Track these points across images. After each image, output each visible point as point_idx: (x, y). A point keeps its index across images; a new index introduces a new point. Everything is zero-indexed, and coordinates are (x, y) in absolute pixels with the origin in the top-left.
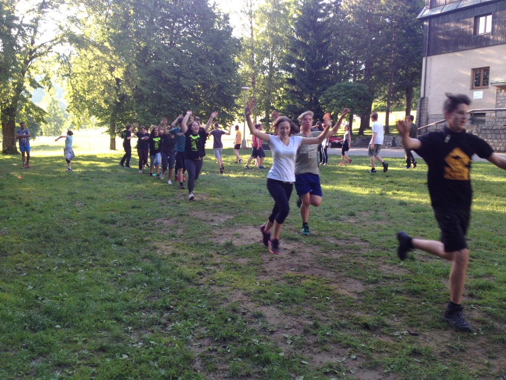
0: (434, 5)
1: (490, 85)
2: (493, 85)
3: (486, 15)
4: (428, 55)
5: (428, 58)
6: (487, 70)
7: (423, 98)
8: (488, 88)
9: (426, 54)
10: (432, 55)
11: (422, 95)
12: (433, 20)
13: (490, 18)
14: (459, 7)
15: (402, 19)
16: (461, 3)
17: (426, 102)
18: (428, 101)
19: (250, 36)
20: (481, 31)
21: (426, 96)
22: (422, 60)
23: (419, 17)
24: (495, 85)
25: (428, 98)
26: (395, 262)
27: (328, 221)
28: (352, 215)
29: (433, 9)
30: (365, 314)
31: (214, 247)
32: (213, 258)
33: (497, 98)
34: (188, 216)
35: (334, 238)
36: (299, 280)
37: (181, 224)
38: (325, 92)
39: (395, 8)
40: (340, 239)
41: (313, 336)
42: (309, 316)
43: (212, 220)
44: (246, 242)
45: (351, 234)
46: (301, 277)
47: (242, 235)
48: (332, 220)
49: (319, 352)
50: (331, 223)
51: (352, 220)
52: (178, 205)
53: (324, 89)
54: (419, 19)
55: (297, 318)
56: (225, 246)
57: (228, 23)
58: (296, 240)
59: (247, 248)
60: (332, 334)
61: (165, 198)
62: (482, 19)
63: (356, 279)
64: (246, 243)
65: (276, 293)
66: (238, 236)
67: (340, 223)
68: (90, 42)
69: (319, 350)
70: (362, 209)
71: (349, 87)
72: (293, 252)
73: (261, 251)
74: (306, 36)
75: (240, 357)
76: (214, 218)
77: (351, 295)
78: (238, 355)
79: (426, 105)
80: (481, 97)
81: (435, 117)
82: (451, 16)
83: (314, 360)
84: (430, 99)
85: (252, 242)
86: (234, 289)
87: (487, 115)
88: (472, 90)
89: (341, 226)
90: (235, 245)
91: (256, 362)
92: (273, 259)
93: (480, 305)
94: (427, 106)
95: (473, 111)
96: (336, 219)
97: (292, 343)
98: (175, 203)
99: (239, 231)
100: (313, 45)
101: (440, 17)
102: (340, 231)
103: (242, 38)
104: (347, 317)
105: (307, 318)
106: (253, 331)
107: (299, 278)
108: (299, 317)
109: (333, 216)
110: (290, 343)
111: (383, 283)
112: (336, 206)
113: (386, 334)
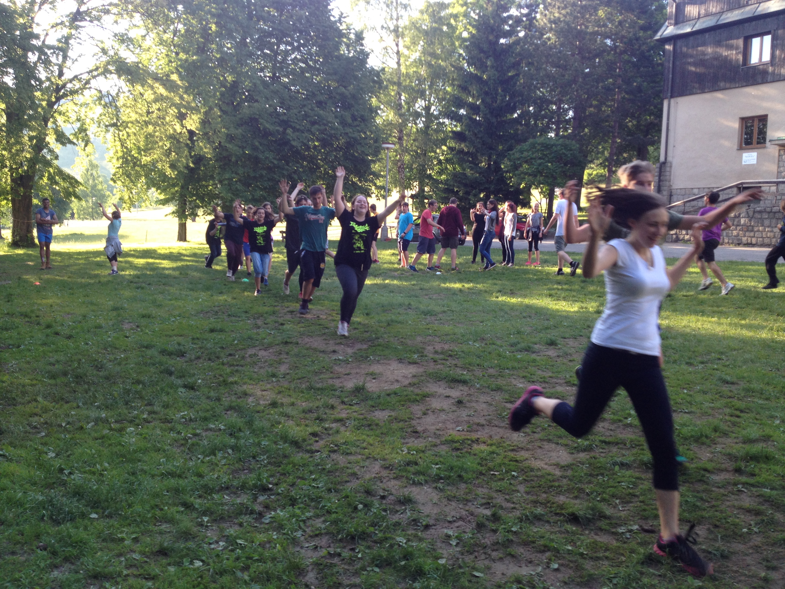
0: (681, 19)
1: (768, 144)
2: (773, 143)
3: (761, 35)
4: (672, 97)
5: (672, 101)
6: (763, 119)
7: (664, 163)
8: (765, 147)
9: (669, 94)
10: (677, 96)
11: (662, 159)
12: (679, 43)
13: (768, 39)
14: (720, 22)
15: (630, 40)
16: (723, 17)
17: (668, 169)
18: (671, 167)
19: (395, 66)
20: (754, 59)
21: (669, 159)
22: (662, 104)
23: (657, 37)
24: (777, 142)
25: (671, 163)
26: (619, 418)
27: (515, 354)
28: (552, 343)
29: (679, 26)
30: (572, 498)
31: (337, 393)
32: (336, 410)
33: (778, 164)
34: (297, 344)
35: (523, 380)
36: (469, 445)
37: (285, 356)
38: (511, 152)
39: (620, 23)
40: (533, 382)
41: (492, 534)
42: (484, 501)
43: (334, 352)
44: (386, 385)
45: (550, 374)
46: (473, 441)
47: (381, 374)
48: (521, 351)
49: (501, 559)
50: (519, 356)
51: (552, 352)
52: (280, 327)
53: (511, 148)
54: (657, 40)
55: (466, 504)
56: (354, 392)
57: (362, 45)
58: (464, 382)
59: (388, 395)
60: (520, 530)
61: (262, 316)
62: (756, 42)
63: (557, 444)
64: (387, 387)
65: (433, 466)
66: (374, 376)
67: (534, 356)
68: (149, 74)
69: (501, 555)
70: (567, 335)
71: (548, 145)
72: (460, 402)
73: (409, 400)
74: (482, 66)
75: (377, 566)
76: (337, 348)
77: (550, 469)
78: (373, 562)
79: (668, 174)
80: (755, 162)
81: (683, 192)
82: (707, 36)
83: (492, 571)
84: (674, 165)
85: (396, 386)
86: (368, 458)
87: (763, 189)
88: (740, 152)
89: (534, 361)
90: (370, 390)
91: (403, 574)
92: (429, 412)
93: (753, 485)
94: (670, 176)
95: (742, 184)
96: (526, 350)
97: (457, 544)
98: (277, 325)
99: (376, 368)
100: (494, 80)
101: (691, 38)
102: (533, 369)
103: (383, 69)
104: (544, 504)
105: (482, 505)
106: (397, 524)
107: (469, 442)
108: (470, 504)
109: (523, 345)
110: (454, 544)
111: (601, 450)
112: (528, 330)
113: (606, 530)
